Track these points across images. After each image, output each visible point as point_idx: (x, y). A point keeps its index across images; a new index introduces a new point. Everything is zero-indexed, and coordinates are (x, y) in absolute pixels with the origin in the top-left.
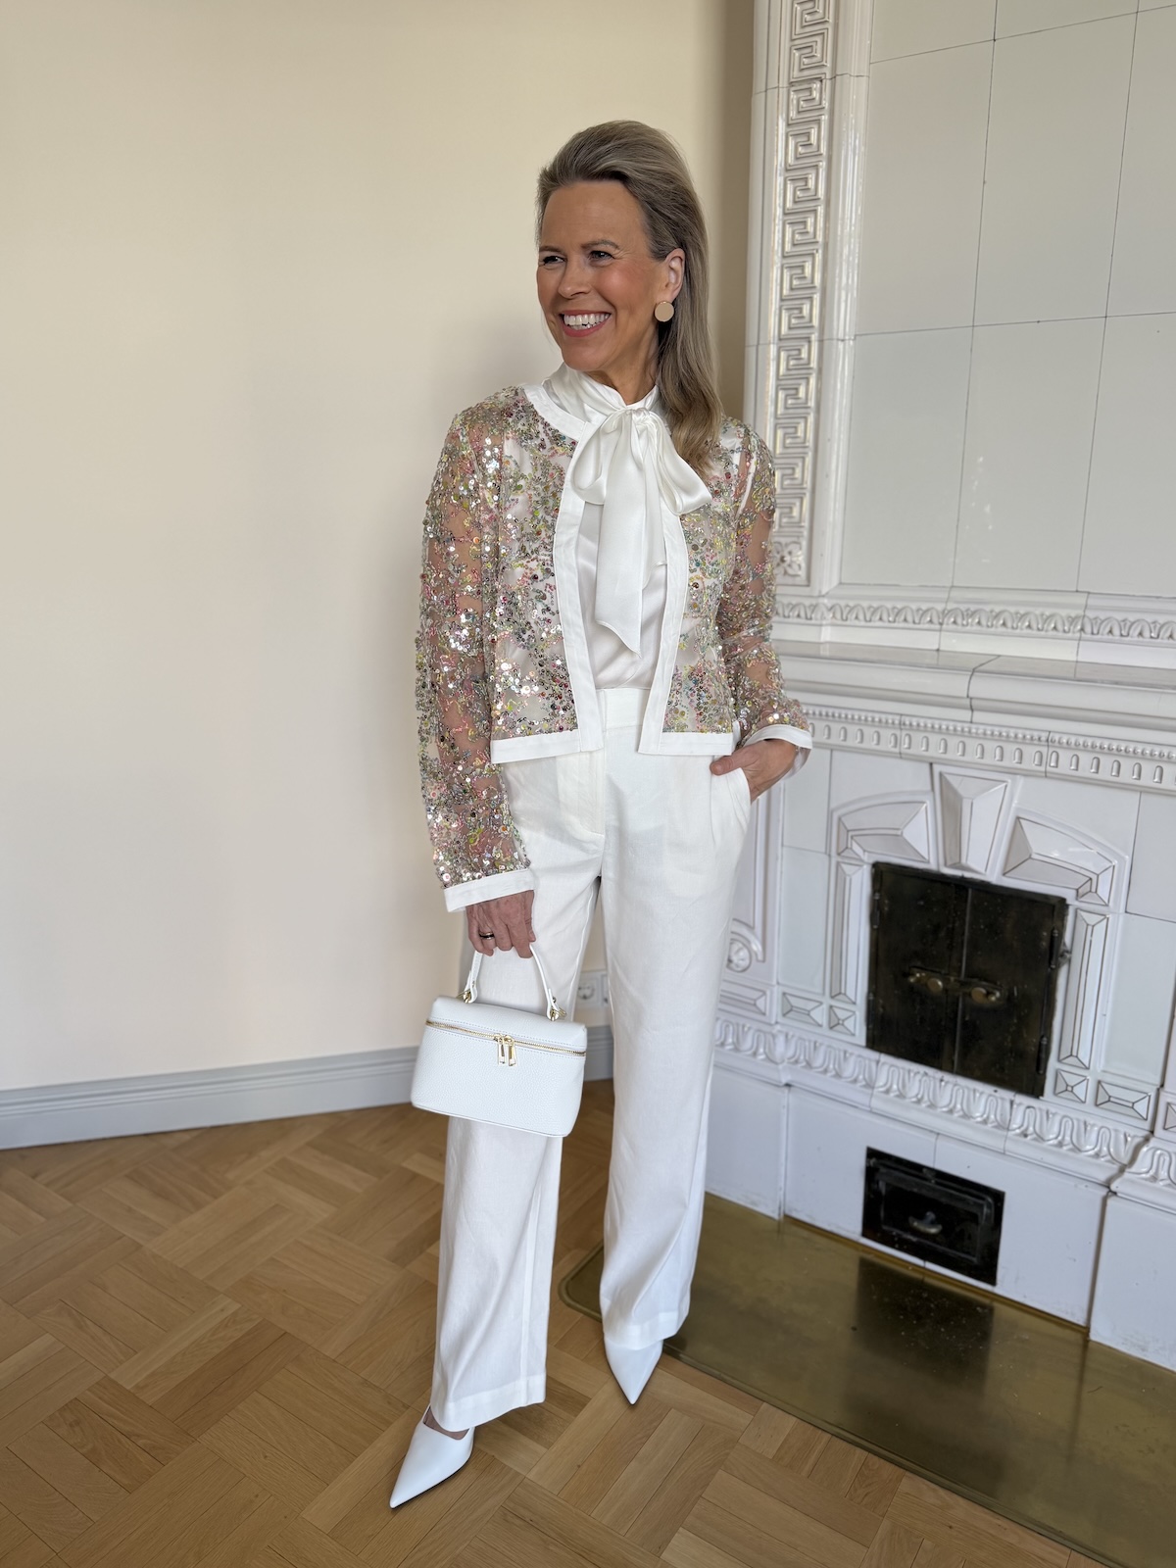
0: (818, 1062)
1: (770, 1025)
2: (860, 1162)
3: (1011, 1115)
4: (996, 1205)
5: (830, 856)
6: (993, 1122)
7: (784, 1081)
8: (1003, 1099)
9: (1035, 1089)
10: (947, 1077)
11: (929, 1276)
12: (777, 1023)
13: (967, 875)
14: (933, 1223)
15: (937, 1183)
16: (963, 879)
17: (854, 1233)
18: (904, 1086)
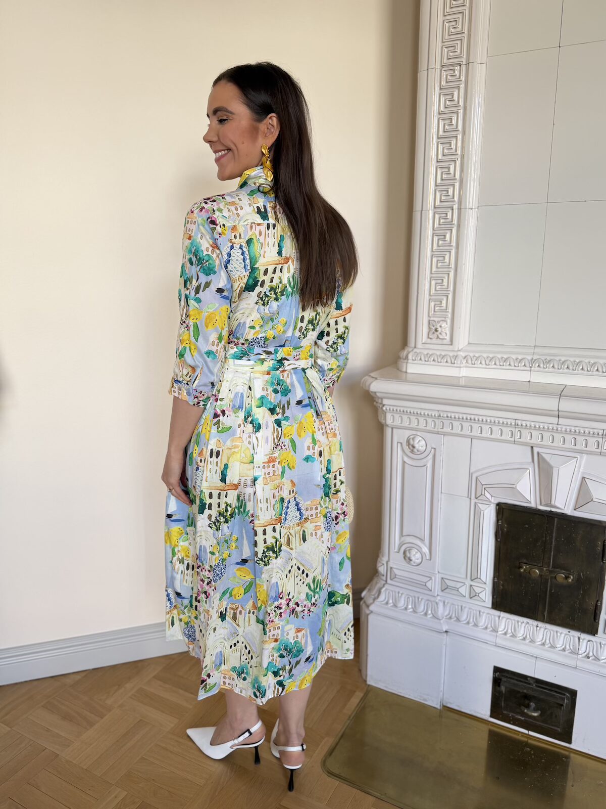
0: (464, 617)
1: (434, 596)
2: (489, 675)
3: (579, 645)
4: (572, 697)
5: (470, 499)
6: (568, 650)
7: (444, 630)
8: (573, 636)
9: (593, 631)
10: (540, 624)
11: (530, 739)
12: (438, 595)
13: (553, 510)
14: (535, 710)
15: (536, 686)
16: (551, 511)
17: (485, 715)
18: (515, 630)
